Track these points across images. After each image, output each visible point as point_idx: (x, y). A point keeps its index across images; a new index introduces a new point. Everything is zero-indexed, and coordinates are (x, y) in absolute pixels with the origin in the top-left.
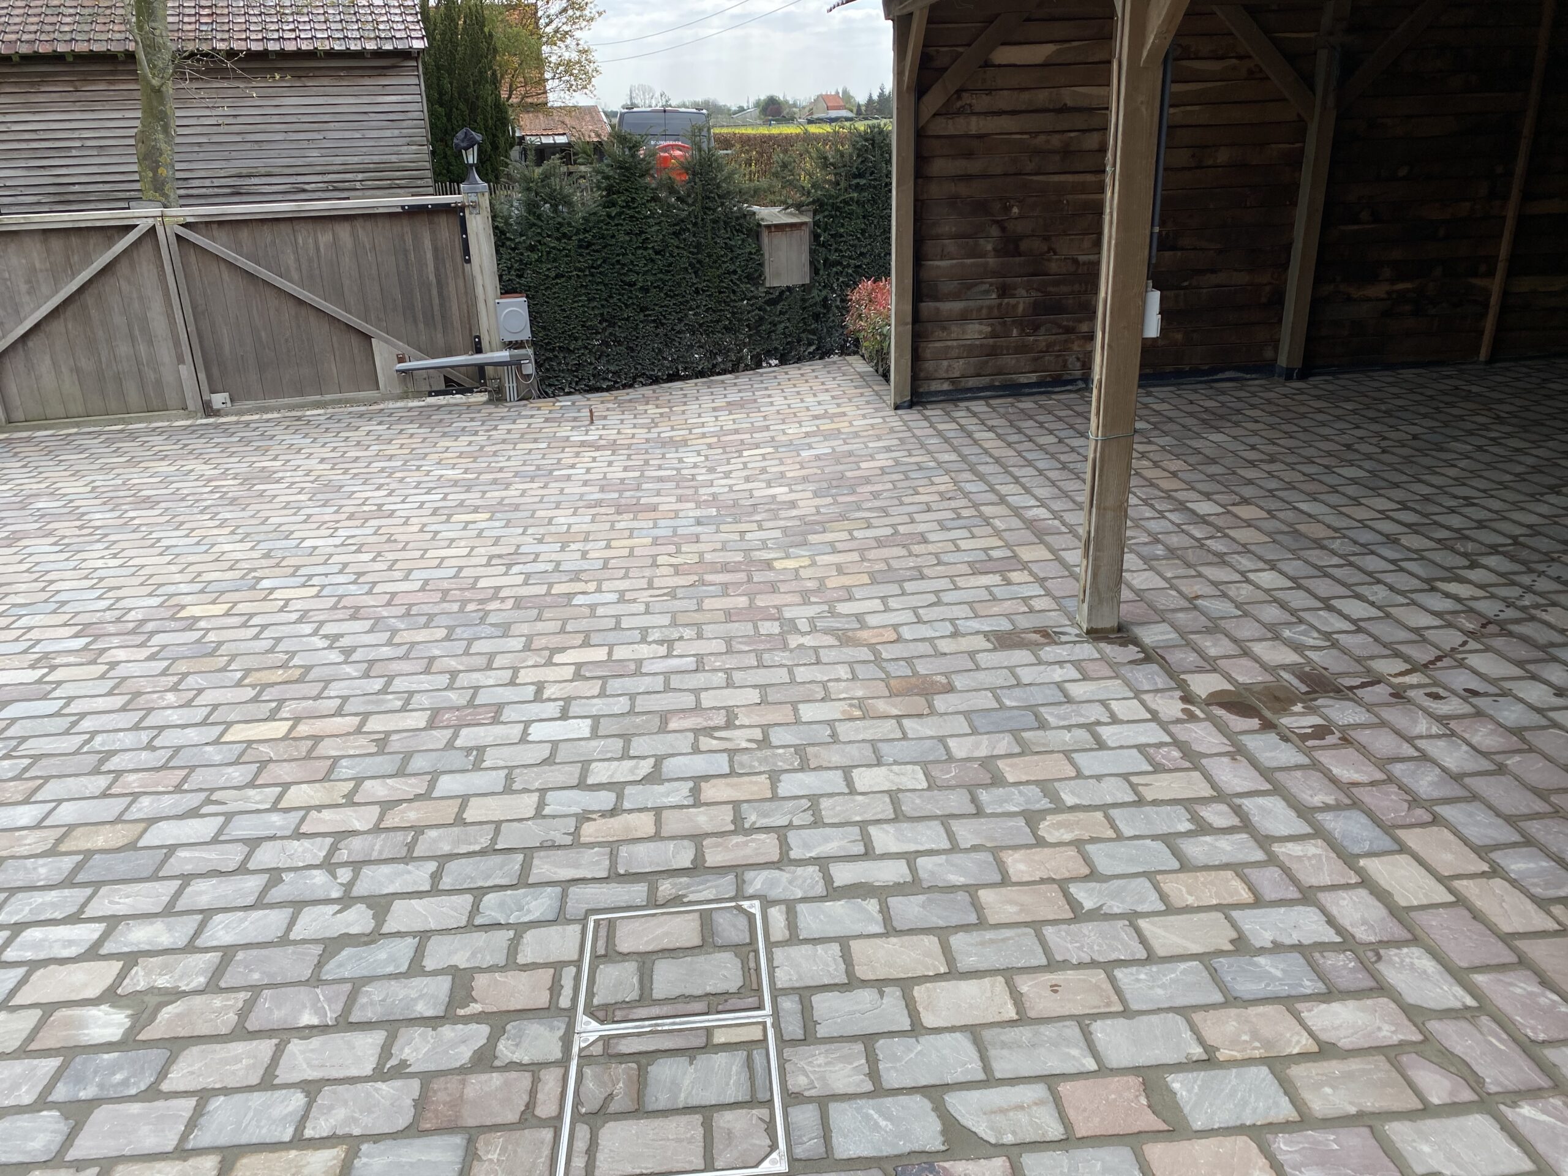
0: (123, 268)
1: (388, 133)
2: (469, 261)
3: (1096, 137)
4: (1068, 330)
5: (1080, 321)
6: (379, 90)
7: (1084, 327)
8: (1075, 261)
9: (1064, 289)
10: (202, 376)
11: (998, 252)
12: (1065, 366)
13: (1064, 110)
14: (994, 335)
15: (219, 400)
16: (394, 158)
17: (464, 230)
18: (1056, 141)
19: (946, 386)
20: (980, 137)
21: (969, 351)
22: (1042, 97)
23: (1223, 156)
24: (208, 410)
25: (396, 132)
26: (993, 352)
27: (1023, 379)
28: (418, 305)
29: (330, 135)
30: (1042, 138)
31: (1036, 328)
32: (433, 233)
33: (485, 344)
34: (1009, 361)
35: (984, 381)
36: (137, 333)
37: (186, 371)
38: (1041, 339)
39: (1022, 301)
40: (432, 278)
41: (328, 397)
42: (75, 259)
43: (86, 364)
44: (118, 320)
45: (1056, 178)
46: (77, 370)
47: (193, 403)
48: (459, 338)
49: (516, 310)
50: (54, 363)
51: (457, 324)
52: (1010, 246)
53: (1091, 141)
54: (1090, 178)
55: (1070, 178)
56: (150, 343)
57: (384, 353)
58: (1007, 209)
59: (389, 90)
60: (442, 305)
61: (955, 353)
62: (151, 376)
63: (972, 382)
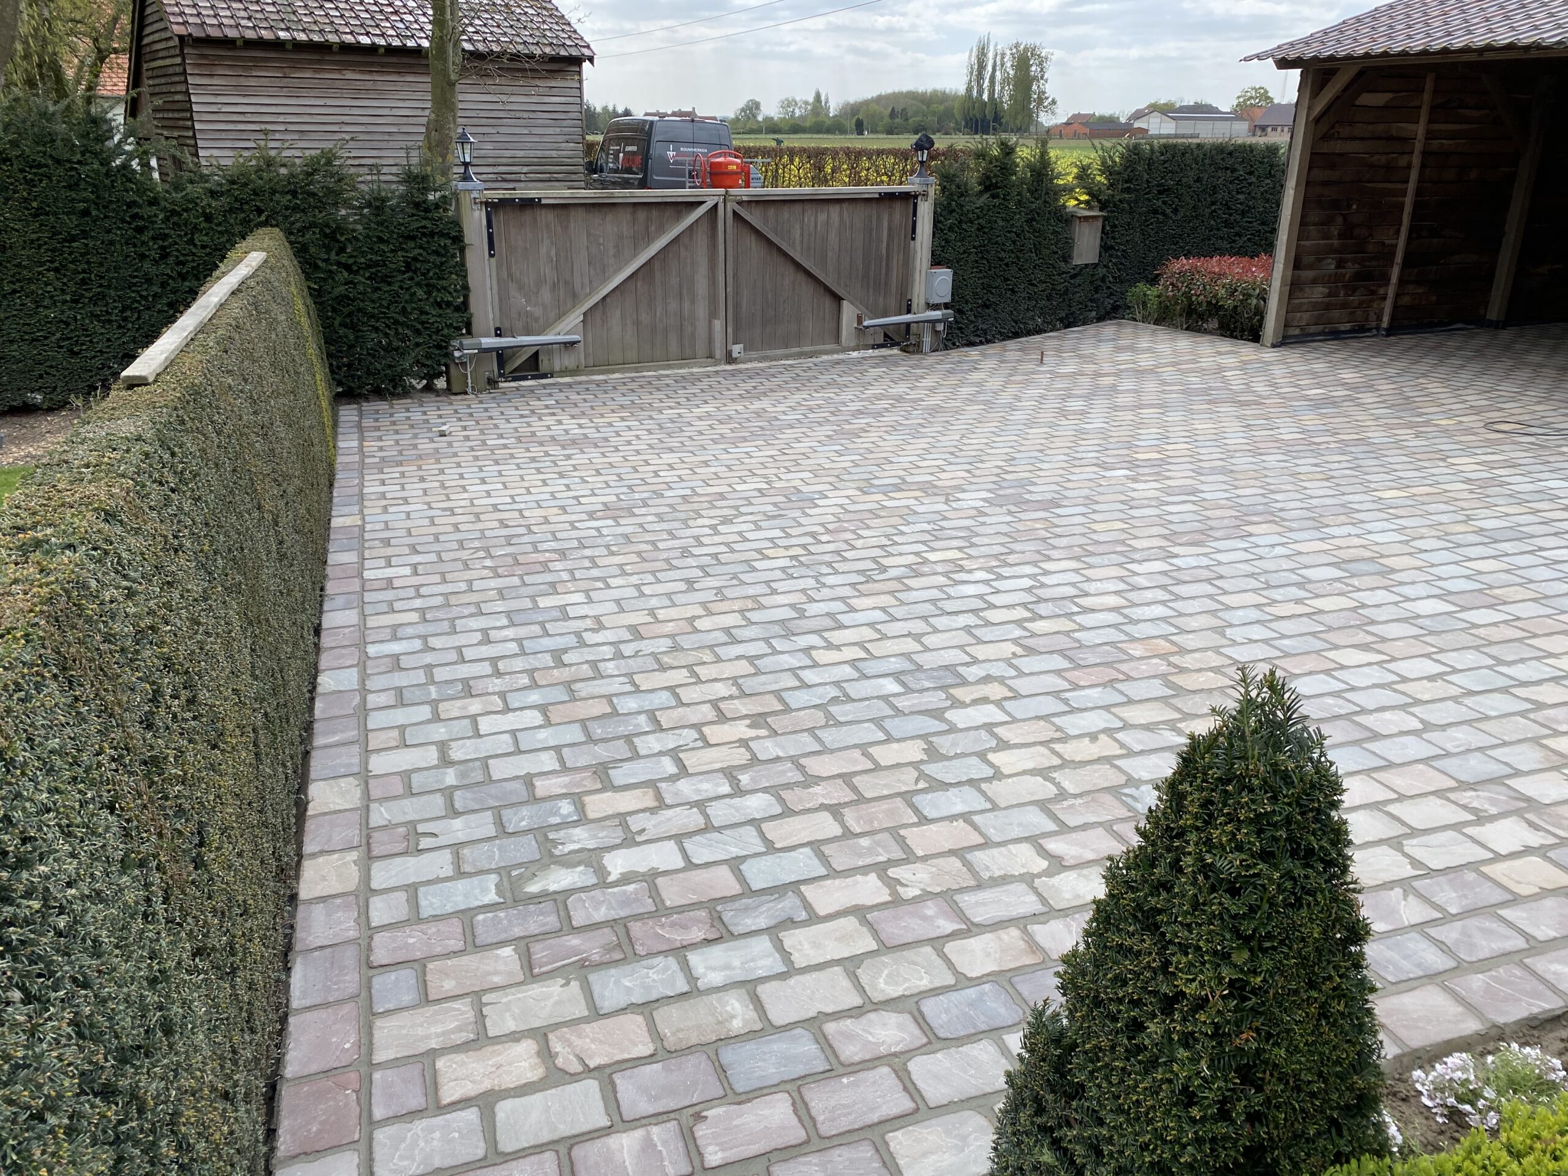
1: (551, 131)
2: (913, 239)
3: (1406, 157)
4: (1373, 293)
5: (1380, 286)
6: (547, 91)
7: (1381, 291)
8: (1383, 244)
9: (1374, 263)
10: (730, 330)
11: (1340, 236)
12: (1367, 320)
13: (1391, 138)
14: (1329, 295)
15: (737, 349)
16: (554, 153)
17: (915, 214)
18: (1383, 159)
19: (1297, 332)
20: (1341, 155)
21: (1315, 306)
22: (1380, 128)
23: (1473, 175)
24: (730, 359)
25: (558, 130)
26: (1327, 307)
27: (1342, 327)
28: (872, 273)
29: (502, 130)
30: (1377, 157)
31: (1354, 290)
32: (890, 215)
33: (914, 307)
34: (1336, 314)
35: (1320, 328)
36: (685, 292)
37: (718, 324)
38: (1354, 299)
39: (1351, 269)
40: (884, 252)
41: (805, 349)
42: (652, 228)
43: (645, 318)
44: (674, 281)
45: (1381, 185)
46: (637, 323)
47: (719, 353)
48: (893, 302)
49: (944, 278)
50: (623, 317)
51: (894, 290)
52: (1347, 233)
53: (1403, 161)
54: (1400, 186)
55: (1389, 185)
56: (693, 302)
57: (849, 312)
58: (1349, 206)
59: (555, 91)
60: (887, 274)
61: (1305, 308)
63: (1313, 329)
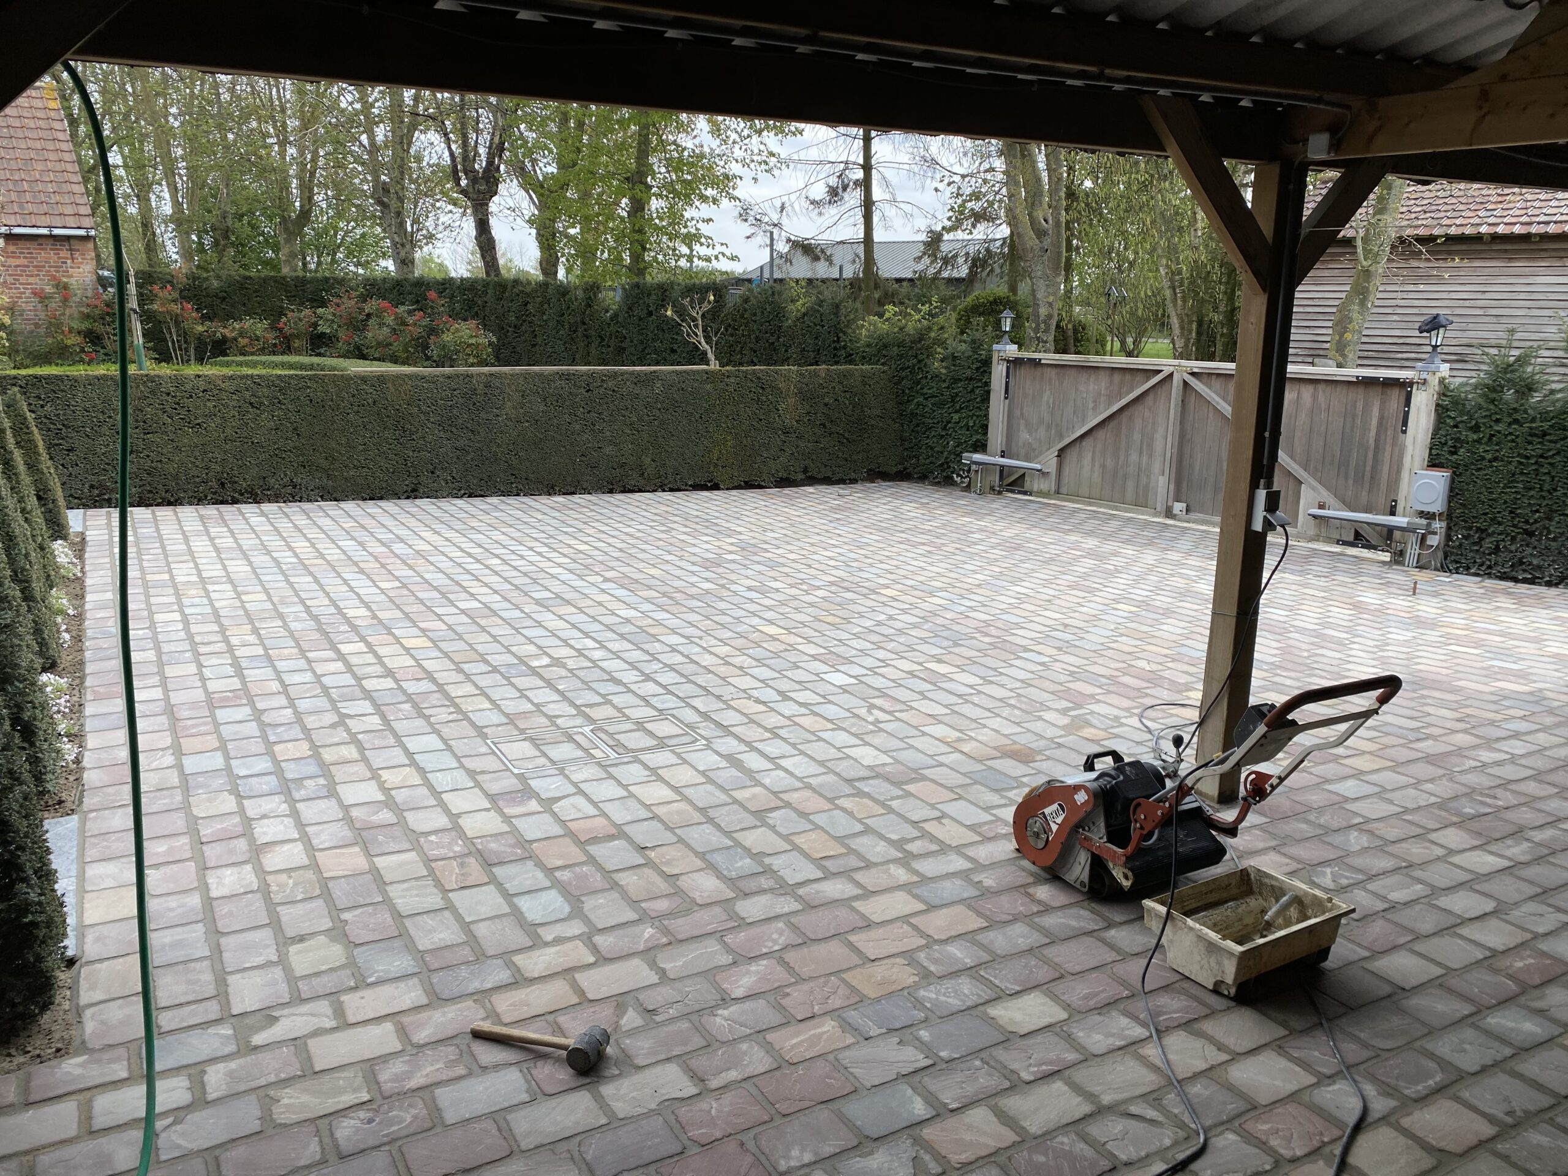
0: (1149, 399)
2: (1404, 432)
10: (1172, 487)
15: (1179, 507)
17: (1408, 403)
24: (1169, 513)
28: (1353, 463)
32: (1383, 403)
33: (1399, 509)
36: (1145, 447)
37: (1163, 480)
40: (1372, 442)
47: (1161, 505)
48: (1382, 501)
49: (1428, 481)
51: (1383, 486)
57: (1309, 498)
60: (1374, 467)
62: (1144, 480)
